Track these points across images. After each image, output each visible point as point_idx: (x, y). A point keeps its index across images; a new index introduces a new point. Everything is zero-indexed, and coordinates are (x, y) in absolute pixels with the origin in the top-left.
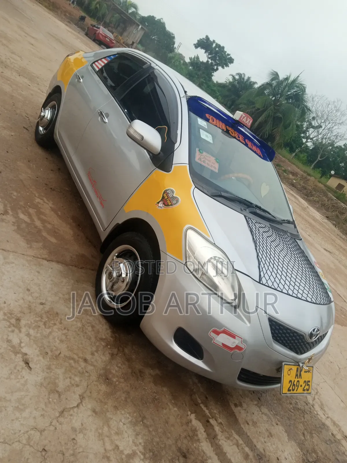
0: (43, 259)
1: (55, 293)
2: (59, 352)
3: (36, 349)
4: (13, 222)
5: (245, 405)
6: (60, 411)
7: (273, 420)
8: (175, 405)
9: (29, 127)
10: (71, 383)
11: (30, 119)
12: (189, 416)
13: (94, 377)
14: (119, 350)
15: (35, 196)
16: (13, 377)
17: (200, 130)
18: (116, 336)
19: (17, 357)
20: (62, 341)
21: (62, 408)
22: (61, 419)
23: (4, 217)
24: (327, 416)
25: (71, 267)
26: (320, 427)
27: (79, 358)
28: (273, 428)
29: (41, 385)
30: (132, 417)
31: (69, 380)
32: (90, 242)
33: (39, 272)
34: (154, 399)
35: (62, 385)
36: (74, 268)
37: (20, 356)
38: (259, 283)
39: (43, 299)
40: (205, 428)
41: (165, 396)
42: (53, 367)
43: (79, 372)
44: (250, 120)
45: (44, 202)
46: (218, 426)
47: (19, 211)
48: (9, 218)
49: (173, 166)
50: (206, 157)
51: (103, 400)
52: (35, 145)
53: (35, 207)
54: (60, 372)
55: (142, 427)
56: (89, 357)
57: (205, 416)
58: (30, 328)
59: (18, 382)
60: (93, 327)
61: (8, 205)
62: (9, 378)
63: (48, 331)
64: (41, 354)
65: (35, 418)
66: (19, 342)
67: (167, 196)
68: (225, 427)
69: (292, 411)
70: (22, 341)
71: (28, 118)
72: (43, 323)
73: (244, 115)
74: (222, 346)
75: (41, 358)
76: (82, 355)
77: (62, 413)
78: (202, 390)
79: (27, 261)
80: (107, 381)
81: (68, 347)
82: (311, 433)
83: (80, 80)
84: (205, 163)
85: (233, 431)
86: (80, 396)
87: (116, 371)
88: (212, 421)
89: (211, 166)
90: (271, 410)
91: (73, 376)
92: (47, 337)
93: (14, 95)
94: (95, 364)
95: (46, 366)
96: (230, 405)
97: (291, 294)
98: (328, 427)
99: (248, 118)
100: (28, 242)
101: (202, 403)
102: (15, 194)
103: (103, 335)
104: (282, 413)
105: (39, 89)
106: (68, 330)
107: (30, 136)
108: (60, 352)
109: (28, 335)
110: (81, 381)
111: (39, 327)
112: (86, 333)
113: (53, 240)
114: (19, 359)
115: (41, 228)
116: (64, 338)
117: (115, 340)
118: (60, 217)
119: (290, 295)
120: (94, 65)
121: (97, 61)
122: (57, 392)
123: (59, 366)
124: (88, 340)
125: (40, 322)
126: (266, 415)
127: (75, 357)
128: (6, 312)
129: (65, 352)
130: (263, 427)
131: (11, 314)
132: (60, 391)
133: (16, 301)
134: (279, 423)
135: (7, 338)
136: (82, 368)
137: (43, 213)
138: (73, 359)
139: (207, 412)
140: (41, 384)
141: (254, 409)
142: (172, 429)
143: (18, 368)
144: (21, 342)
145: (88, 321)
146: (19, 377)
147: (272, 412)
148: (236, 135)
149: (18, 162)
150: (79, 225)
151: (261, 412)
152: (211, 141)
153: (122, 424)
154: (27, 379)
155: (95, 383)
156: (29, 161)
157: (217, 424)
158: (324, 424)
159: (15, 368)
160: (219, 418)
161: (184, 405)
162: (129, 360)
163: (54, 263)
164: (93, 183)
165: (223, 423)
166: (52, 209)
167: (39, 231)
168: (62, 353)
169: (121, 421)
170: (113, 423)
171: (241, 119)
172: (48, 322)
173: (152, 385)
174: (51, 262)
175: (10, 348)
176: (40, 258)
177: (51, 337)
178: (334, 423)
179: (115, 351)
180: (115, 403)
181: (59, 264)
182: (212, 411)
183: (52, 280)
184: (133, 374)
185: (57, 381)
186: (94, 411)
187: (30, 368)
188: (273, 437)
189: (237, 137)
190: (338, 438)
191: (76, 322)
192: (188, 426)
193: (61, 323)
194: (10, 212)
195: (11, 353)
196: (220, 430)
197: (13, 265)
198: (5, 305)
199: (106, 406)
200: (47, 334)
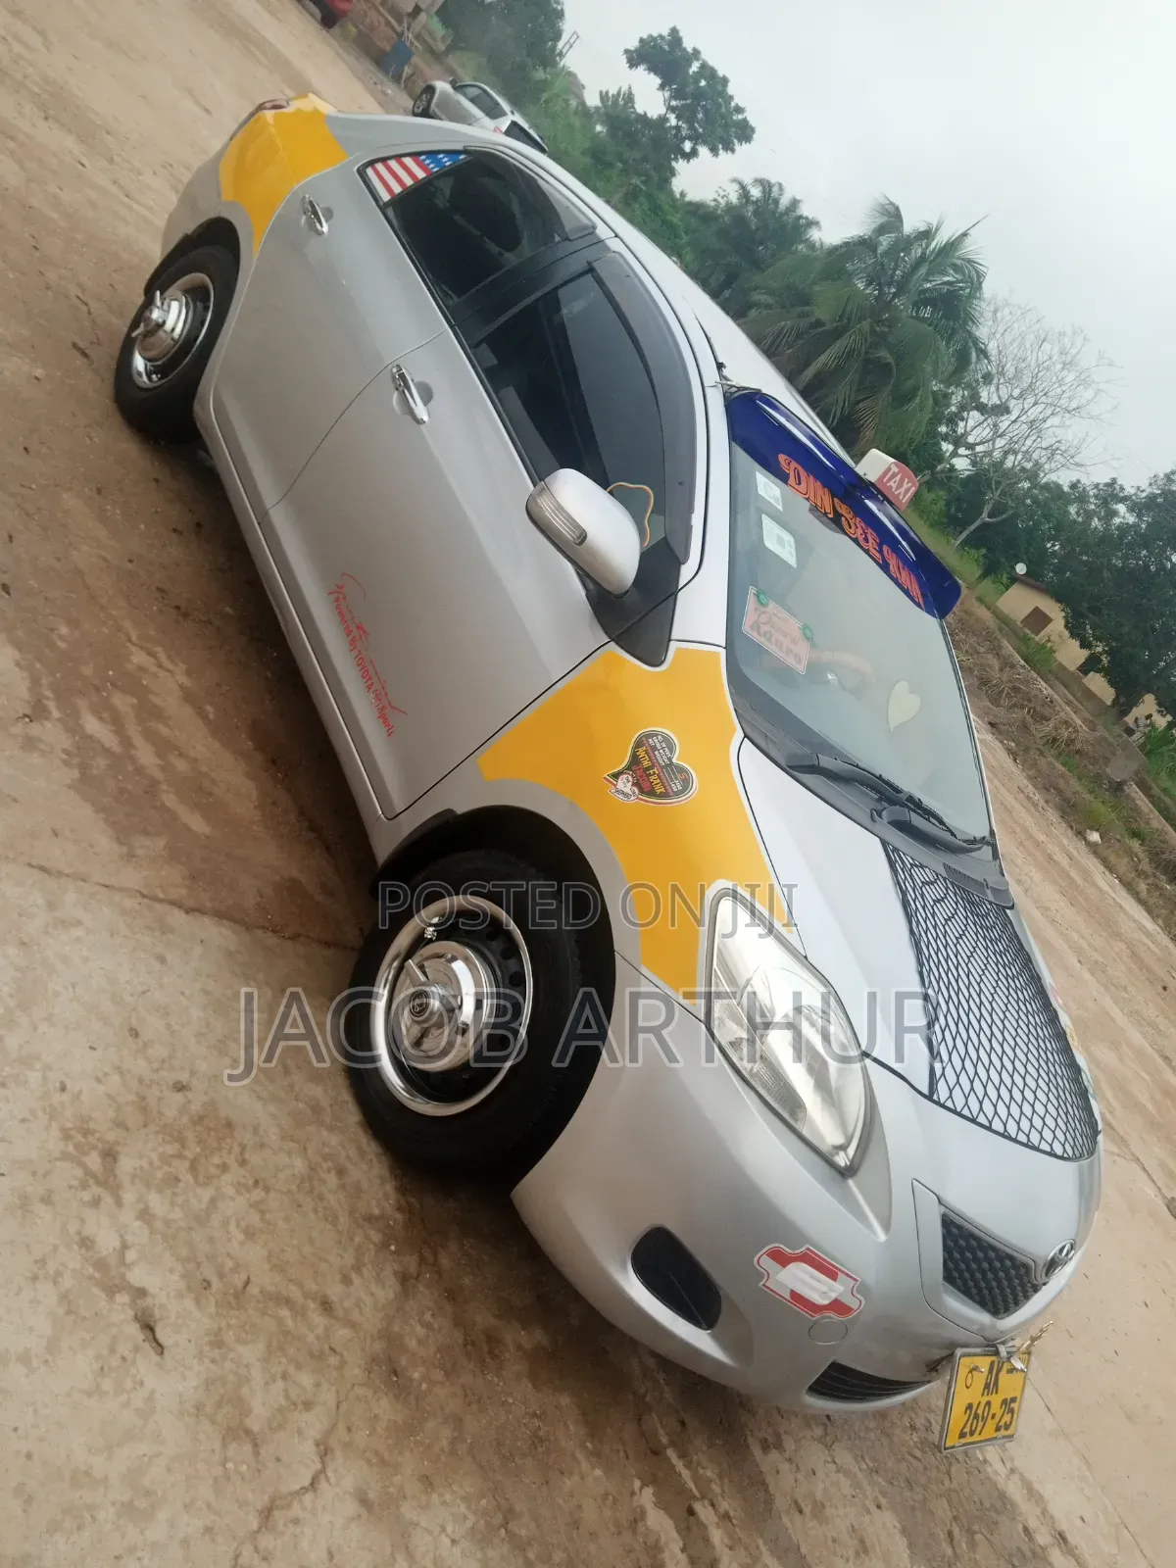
0: (173, 903)
1: (220, 1041)
2: (244, 1277)
3: (172, 1271)
4: (65, 751)
5: (789, 1444)
6: (259, 1507)
7: (868, 1489)
8: (596, 1455)
9: (92, 343)
10: (287, 1397)
11: (92, 310)
12: (636, 1498)
13: (355, 1372)
14: (422, 1260)
15: (130, 640)
16: (107, 1384)
17: (763, 516)
18: (409, 1204)
19: (116, 1307)
20: (249, 1233)
21: (266, 1497)
22: (266, 1541)
23: (35, 729)
24: (1009, 1465)
25: (259, 933)
26: (993, 1507)
27: (306, 1295)
28: (867, 1519)
29: (198, 1409)
30: (475, 1513)
31: (280, 1384)
32: (311, 829)
33: (162, 960)
34: (537, 1440)
35: (261, 1405)
36: (271, 940)
37: (123, 1298)
38: (929, 1098)
39: (183, 1068)
40: (683, 1538)
41: (566, 1425)
42: (229, 1337)
43: (311, 1355)
44: (910, 484)
45: (160, 666)
46: (718, 1527)
47: (82, 704)
48: (50, 732)
49: (673, 646)
50: (775, 619)
51: (386, 1456)
52: (117, 420)
53: (132, 684)
54: (250, 1353)
55: (505, 1549)
56: (335, 1291)
57: (682, 1491)
58: (148, 1185)
59: (126, 1405)
60: (341, 1172)
61: (44, 681)
62: (96, 1391)
63: (206, 1194)
64: (189, 1289)
65: (185, 1543)
66: (117, 1244)
67: (650, 760)
68: (737, 1530)
69: (918, 1453)
70: (129, 1238)
71: (86, 304)
72: (187, 1164)
73: (895, 469)
74: (789, 1298)
75: (189, 1303)
76: (314, 1287)
77: (267, 1514)
78: (668, 1395)
79: (124, 912)
80: (395, 1379)
81: (270, 1256)
82: (971, 1533)
83: (322, 226)
84: (769, 640)
85: (761, 1542)
86: (317, 1445)
87: (420, 1342)
88: (704, 1511)
89: (789, 651)
90: (862, 1456)
91: (291, 1370)
92: (201, 1219)
93: (34, 203)
94: (356, 1316)
95: (207, 1334)
96: (748, 1447)
97: (1014, 1136)
98: (1013, 1505)
99: (906, 480)
100: (122, 833)
101: (673, 1444)
102: (64, 630)
103: (374, 1203)
104: (890, 1463)
105: (115, 182)
106: (267, 1189)
107: (97, 388)
108: (249, 1279)
109: (145, 1215)
110: (318, 1385)
111: (177, 1180)
112: (321, 1198)
113: (198, 824)
114: (120, 1314)
115: (159, 775)
116: (255, 1219)
117: (410, 1219)
118: (215, 729)
119: (1009, 1138)
120: (370, 171)
121: (384, 160)
122: (248, 1432)
123: (247, 1333)
124: (329, 1227)
125: (175, 1162)
126: (847, 1473)
127: (294, 1292)
128: (69, 1125)
129: (265, 1279)
130: (842, 1517)
131: (86, 1133)
132: (256, 1428)
133: (99, 1080)
134: (883, 1501)
135: (79, 1233)
136: (318, 1337)
137: (158, 714)
138: (288, 1302)
139: (685, 1473)
140: (199, 1407)
141: (815, 1455)
142: (592, 1547)
143: (124, 1348)
144: (125, 1246)
145: (326, 1150)
146: (128, 1384)
147: (864, 1460)
148: (860, 531)
149: (65, 496)
150: (274, 762)
151: (833, 1467)
152: (792, 561)
153: (446, 1541)
154: (153, 1392)
155: (359, 1391)
156: (99, 491)
157: (716, 1519)
158: (1002, 1496)
159: (112, 1350)
160: (720, 1498)
161: (622, 1454)
162: (452, 1295)
163: (206, 920)
164: (356, 633)
165: (732, 1514)
166: (188, 697)
167: (152, 788)
168: (252, 1278)
169: (443, 1529)
170: (421, 1542)
171: (885, 480)
172: (203, 1160)
173: (527, 1386)
174: (196, 914)
175: (91, 1270)
176: (161, 901)
177: (216, 1220)
178: (1032, 1493)
179: (411, 1263)
180: (423, 1463)
181: (224, 921)
182: (701, 1471)
183: (206, 992)
184: (469, 1347)
185: (245, 1391)
186: (364, 1501)
187: (160, 1349)
188: (872, 1555)
189: (861, 540)
190: (1042, 1544)
191: (290, 1154)
192: (634, 1532)
193: (243, 1163)
194: (52, 705)
195: (96, 1290)
196: (726, 1540)
197: (79, 932)
198: (65, 1097)
199: (398, 1479)
200: (203, 1206)
